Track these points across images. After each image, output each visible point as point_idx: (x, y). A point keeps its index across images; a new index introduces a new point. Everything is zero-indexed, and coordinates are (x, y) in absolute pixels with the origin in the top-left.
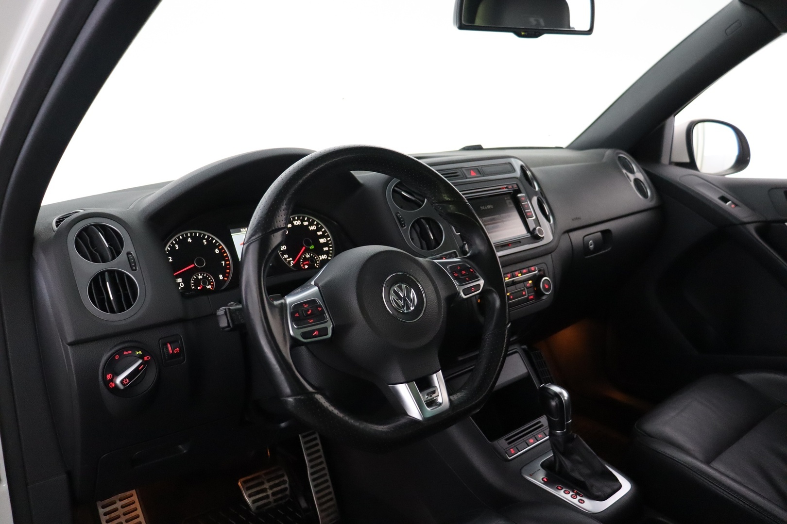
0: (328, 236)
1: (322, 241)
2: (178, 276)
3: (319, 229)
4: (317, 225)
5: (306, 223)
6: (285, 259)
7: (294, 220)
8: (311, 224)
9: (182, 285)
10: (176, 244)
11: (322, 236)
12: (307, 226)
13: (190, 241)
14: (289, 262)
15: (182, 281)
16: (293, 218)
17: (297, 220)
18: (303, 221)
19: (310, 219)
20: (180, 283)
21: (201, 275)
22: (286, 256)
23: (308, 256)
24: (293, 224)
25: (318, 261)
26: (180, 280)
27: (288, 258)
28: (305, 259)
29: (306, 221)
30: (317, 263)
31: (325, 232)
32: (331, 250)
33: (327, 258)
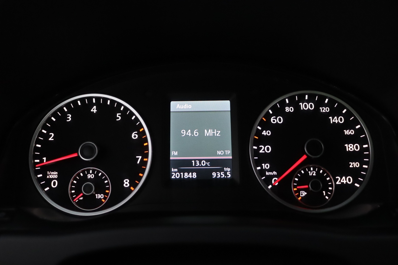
0: (365, 141)
1: (350, 147)
2: (52, 168)
3: (348, 125)
4: (347, 116)
5: (325, 110)
6: (262, 172)
7: (302, 99)
8: (335, 112)
9: (55, 184)
10: (69, 112)
11: (351, 140)
12: (327, 115)
13: (95, 111)
14: (268, 180)
15: (56, 177)
16: (299, 96)
17: (308, 101)
18: (320, 103)
19: (336, 102)
20: (53, 179)
21: (93, 173)
22: (266, 166)
23: (312, 173)
24: (297, 107)
25: (332, 186)
26: (53, 175)
27: (269, 171)
28: (305, 179)
29: (326, 106)
30: (327, 191)
31: (361, 131)
32: (365, 170)
33: (353, 183)
